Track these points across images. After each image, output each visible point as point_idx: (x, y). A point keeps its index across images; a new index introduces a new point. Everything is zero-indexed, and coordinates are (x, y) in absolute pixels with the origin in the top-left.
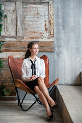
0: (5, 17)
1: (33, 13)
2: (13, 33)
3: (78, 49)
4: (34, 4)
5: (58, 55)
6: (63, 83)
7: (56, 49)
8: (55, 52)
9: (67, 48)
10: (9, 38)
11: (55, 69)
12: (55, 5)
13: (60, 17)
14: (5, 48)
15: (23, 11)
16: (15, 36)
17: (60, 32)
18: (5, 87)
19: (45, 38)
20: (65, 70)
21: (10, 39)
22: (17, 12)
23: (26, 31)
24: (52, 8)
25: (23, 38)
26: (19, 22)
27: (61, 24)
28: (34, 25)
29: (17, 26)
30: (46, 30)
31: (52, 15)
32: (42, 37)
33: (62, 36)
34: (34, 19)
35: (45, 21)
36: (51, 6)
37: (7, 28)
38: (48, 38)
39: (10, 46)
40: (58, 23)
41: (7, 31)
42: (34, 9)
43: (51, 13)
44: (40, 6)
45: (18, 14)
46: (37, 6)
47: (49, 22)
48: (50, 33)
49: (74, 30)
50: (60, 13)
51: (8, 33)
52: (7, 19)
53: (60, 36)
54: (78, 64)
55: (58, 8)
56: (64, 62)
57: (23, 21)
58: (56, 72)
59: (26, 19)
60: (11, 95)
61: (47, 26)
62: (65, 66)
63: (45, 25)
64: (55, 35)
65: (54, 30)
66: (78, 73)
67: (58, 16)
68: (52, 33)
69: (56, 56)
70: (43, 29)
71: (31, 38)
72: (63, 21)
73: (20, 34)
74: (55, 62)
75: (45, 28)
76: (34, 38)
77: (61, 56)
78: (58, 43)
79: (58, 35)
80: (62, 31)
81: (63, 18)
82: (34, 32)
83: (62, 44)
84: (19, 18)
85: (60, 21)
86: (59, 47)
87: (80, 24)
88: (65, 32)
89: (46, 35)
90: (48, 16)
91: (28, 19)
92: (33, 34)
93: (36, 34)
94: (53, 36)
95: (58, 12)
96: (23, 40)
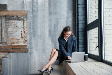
1: (13, 26)
3: (43, 50)
4: (14, 20)
5: (31, 54)
6: (34, 73)
7: (29, 50)
8: (29, 52)
9: (36, 49)
11: (28, 63)
12: (28, 21)
13: (32, 28)
15: (6, 24)
16: (1, 42)
17: (32, 39)
19: (21, 43)
20: (35, 64)
22: (2, 25)
23: (8, 38)
24: (26, 23)
25: (6, 43)
26: (3, 32)
27: (32, 33)
28: (14, 34)
29: (2, 35)
30: (22, 37)
31: (26, 27)
32: (19, 42)
33: (33, 42)
34: (14, 30)
35: (21, 32)
36: (25, 22)
38: (23, 43)
40: (30, 32)
42: (14, 23)
43: (25, 26)
44: (18, 21)
45: (3, 27)
46: (16, 21)
47: (24, 32)
48: (24, 39)
49: (41, 37)
50: (31, 26)
53: (32, 42)
54: (44, 60)
55: (30, 23)
56: (35, 59)
57: (6, 32)
58: (29, 66)
59: (8, 30)
61: (23, 35)
62: (35, 62)
63: (21, 34)
64: (28, 41)
65: (28, 37)
67: (30, 28)
68: (26, 40)
69: (29, 55)
70: (20, 37)
71: (12, 43)
72: (33, 31)
73: (4, 40)
74: (28, 59)
75: (22, 36)
76: (14, 43)
77: (33, 54)
78: (30, 46)
79: (30, 41)
80: (33, 38)
81: (34, 29)
82: (14, 39)
83: (33, 47)
84: (3, 29)
85: (32, 31)
86: (31, 48)
87: (45, 33)
88: (35, 39)
89: (22, 40)
90: (23, 28)
91: (10, 30)
92: (13, 40)
93: (15, 40)
94: (26, 41)
95: (30, 25)
96: (6, 44)
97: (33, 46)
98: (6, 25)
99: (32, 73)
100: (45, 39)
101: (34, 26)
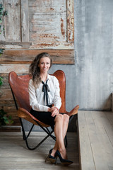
0: (5, 14)
1: (44, 8)
2: (16, 38)
3: (108, 60)
5: (80, 69)
6: (86, 108)
7: (77, 59)
8: (76, 64)
9: (92, 59)
10: (11, 44)
13: (83, 13)
14: (5, 59)
15: (31, 5)
16: (20, 41)
17: (83, 36)
18: (6, 113)
19: (61, 44)
20: (89, 89)
21: (12, 46)
22: (22, 7)
23: (34, 35)
24: (71, 1)
25: (31, 44)
26: (24, 22)
27: (84, 24)
28: (46, 26)
29: (21, 27)
30: (63, 33)
31: (71, 11)
32: (57, 43)
33: (86, 42)
34: (45, 17)
35: (62, 20)
37: (7, 30)
38: (65, 45)
39: (12, 56)
40: (80, 22)
41: (8, 35)
42: (46, 2)
43: (70, 8)
45: (23, 9)
47: (68, 21)
48: (68, 37)
50: (83, 9)
51: (9, 37)
52: (7, 17)
53: (83, 43)
54: (109, 82)
57: (30, 20)
58: (77, 92)
59: (35, 17)
60: (14, 124)
61: (65, 28)
63: (62, 25)
64: (76, 41)
65: (75, 33)
66: (107, 95)
67: (80, 12)
68: (71, 38)
69: (77, 70)
70: (58, 32)
71: (42, 45)
72: (87, 20)
73: (27, 38)
74: (75, 78)
75: (62, 30)
76: (46, 45)
77: (84, 69)
78: (80, 51)
79: (80, 41)
80: (86, 35)
81: (87, 15)
82: (46, 36)
83: (86, 53)
84: (24, 15)
85: (83, 19)
86: (82, 57)
88: (89, 36)
89: (63, 40)
90: (65, 13)
91: (38, 17)
92: (45, 38)
93: (48, 39)
94: (73, 42)
95: (81, 7)
96: (31, 47)
97: (86, 51)
98: (30, 7)
99: (82, 107)
100: (111, 37)
101: (88, 7)
